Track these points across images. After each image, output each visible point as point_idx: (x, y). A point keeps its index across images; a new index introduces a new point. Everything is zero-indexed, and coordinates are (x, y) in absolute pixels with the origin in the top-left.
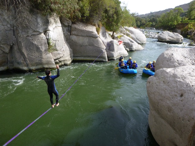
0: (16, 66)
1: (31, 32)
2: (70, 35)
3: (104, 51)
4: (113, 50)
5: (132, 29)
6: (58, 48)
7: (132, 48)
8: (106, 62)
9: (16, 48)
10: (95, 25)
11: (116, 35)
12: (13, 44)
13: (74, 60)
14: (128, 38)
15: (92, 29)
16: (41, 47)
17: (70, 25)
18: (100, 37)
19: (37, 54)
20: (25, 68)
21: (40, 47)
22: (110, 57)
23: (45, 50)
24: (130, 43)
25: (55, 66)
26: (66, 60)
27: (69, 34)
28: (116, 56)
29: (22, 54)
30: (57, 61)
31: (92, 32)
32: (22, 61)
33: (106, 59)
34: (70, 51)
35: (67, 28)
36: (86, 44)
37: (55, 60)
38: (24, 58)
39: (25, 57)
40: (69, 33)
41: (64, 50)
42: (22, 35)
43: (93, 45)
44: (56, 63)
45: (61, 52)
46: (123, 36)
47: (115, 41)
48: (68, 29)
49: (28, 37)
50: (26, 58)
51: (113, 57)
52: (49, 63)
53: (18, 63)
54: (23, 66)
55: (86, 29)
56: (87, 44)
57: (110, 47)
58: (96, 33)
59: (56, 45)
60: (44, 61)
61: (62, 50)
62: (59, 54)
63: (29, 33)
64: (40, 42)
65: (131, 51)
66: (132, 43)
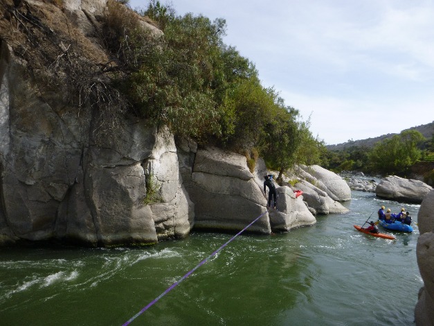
0: (72, 230)
1: (116, 159)
2: (193, 171)
3: (264, 209)
4: (283, 208)
6: (166, 196)
7: (323, 208)
8: (267, 234)
9: (79, 191)
10: (244, 154)
11: (285, 179)
12: (75, 182)
13: (197, 226)
14: (312, 186)
15: (241, 162)
16: (132, 191)
17: (195, 151)
18: (255, 179)
19: (121, 207)
20: (90, 237)
21: (129, 190)
22: (277, 225)
23: (139, 199)
24: (317, 196)
25: (155, 237)
26: (179, 225)
27: (189, 170)
28: (290, 223)
29: (90, 205)
30: (161, 225)
31: (240, 167)
32: (86, 220)
33: (267, 229)
34: (190, 206)
35: (186, 157)
36: (225, 192)
37: (157, 223)
38: (92, 214)
39: (95, 212)
40: (190, 168)
41: (177, 203)
42: (98, 164)
43: (239, 195)
44: (159, 230)
45: (170, 207)
47: (288, 190)
48: (190, 159)
49: (107, 169)
50: (97, 214)
51: (284, 223)
52: (143, 228)
53: (79, 225)
54: (86, 232)
55: (227, 161)
56: (228, 193)
58: (247, 169)
59: (163, 190)
60: (133, 222)
61: (174, 201)
62: (166, 210)
63: (112, 161)
64: (131, 181)
65: (320, 214)
66: (322, 197)
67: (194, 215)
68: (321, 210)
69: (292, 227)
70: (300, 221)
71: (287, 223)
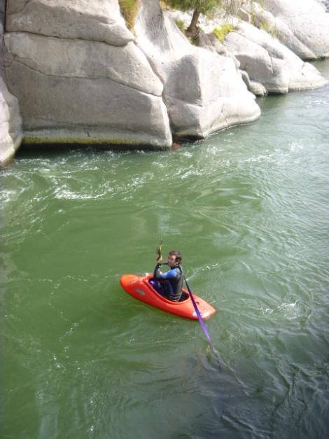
2: (5, 31)
4: (195, 96)
7: (278, 82)
8: (164, 149)
11: (206, 26)
13: (27, 141)
14: (262, 35)
15: (102, 6)
18: (137, 41)
22: (184, 128)
24: (268, 59)
28: (208, 122)
31: (104, 20)
33: (164, 138)
36: (79, 72)
43: (108, 77)
46: (236, 29)
47: (203, 57)
51: (196, 125)
56: (83, 74)
58: (121, 22)
66: (276, 61)
67: (19, 121)
68: (274, 85)
69: (215, 128)
70: (229, 116)
71: (203, 124)
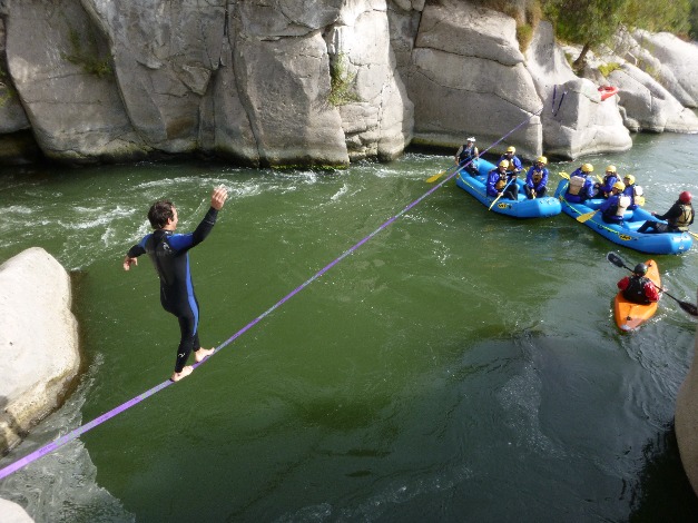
0: (222, 140)
1: (279, 25)
2: (415, 47)
3: (536, 119)
4: (572, 120)
5: (668, 40)
6: (364, 92)
7: (655, 121)
9: (226, 79)
10: (512, 14)
11: (592, 61)
12: (220, 65)
13: (416, 142)
14: (646, 77)
15: (502, 29)
16: (309, 83)
17: (420, 7)
18: (527, 63)
19: (292, 107)
20: (249, 153)
21: (303, 80)
22: (555, 147)
23: (320, 97)
24: (648, 98)
25: (345, 157)
26: (387, 140)
27: (408, 43)
28: (580, 146)
29: (245, 102)
30: (356, 139)
31: (500, 41)
32: (241, 128)
33: (535, 153)
34: (406, 108)
35: (406, 19)
36: (469, 86)
37: (349, 134)
38: (248, 116)
39: (254, 114)
40: (411, 41)
41: (384, 104)
42: (251, 34)
43: (494, 94)
44: (351, 146)
45: (371, 110)
46: (623, 67)
47: (587, 86)
48: (411, 24)
49: (268, 44)
50: (255, 118)
51: (567, 145)
52: (326, 142)
53: (230, 133)
54: (242, 145)
55: (477, 29)
56: (473, 88)
57: (562, 105)
58: (515, 45)
59: (360, 80)
60: (311, 133)
61: (377, 101)
62: (365, 115)
63: (275, 28)
64: (306, 65)
65: (646, 132)
66: (657, 100)
67: (411, 123)
68: (650, 123)
69: (584, 152)
70: (600, 144)
71: (573, 147)
